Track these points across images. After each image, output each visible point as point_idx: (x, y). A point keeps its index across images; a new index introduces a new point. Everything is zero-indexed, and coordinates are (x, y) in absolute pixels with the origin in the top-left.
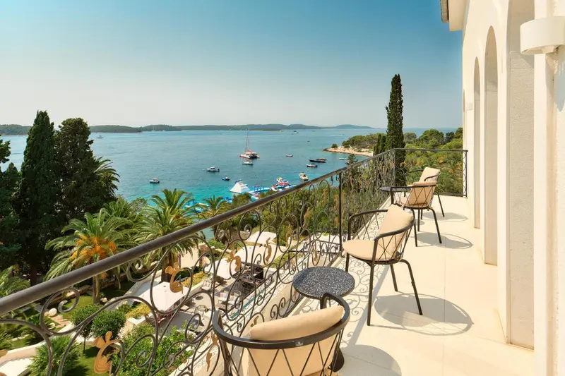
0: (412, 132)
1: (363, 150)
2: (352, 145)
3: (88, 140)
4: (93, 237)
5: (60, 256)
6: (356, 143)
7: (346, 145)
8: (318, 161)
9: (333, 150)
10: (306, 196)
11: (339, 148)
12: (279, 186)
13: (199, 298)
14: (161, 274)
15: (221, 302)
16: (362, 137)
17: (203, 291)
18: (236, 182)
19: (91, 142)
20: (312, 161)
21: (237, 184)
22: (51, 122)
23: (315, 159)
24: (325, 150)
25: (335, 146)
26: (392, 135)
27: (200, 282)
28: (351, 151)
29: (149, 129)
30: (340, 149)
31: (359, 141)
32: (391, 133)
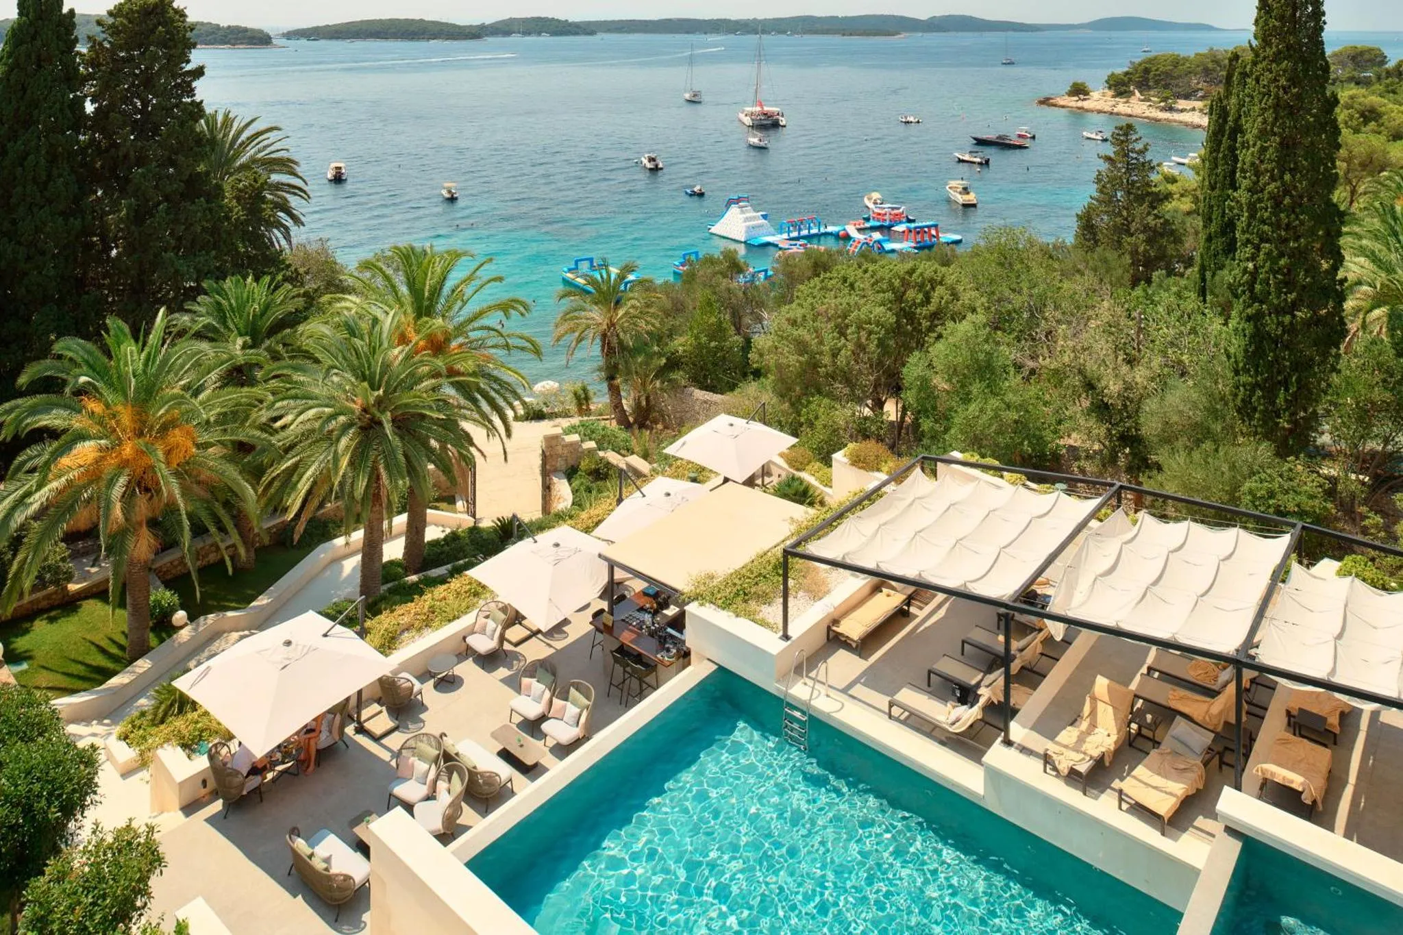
0: (1369, 45)
1: (1182, 103)
2: (1143, 85)
3: (189, 67)
4: (120, 408)
5: (31, 458)
6: (1157, 82)
7: (1120, 86)
8: (1002, 144)
9: (1073, 102)
10: (921, 287)
11: (1095, 95)
12: (872, 223)
13: (448, 683)
14: (404, 528)
15: (517, 719)
16: (1177, 62)
17: (467, 652)
18: (730, 203)
19: (199, 72)
20: (981, 142)
21: (734, 209)
22: (65, 10)
23: (991, 135)
24: (1045, 102)
25: (1079, 90)
26: (1277, 59)
27: (467, 610)
28: (1137, 106)
29: (503, 29)
30: (1100, 99)
31: (1168, 74)
32: (1270, 52)
